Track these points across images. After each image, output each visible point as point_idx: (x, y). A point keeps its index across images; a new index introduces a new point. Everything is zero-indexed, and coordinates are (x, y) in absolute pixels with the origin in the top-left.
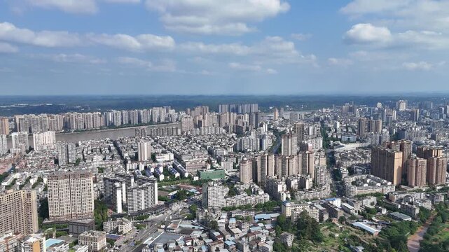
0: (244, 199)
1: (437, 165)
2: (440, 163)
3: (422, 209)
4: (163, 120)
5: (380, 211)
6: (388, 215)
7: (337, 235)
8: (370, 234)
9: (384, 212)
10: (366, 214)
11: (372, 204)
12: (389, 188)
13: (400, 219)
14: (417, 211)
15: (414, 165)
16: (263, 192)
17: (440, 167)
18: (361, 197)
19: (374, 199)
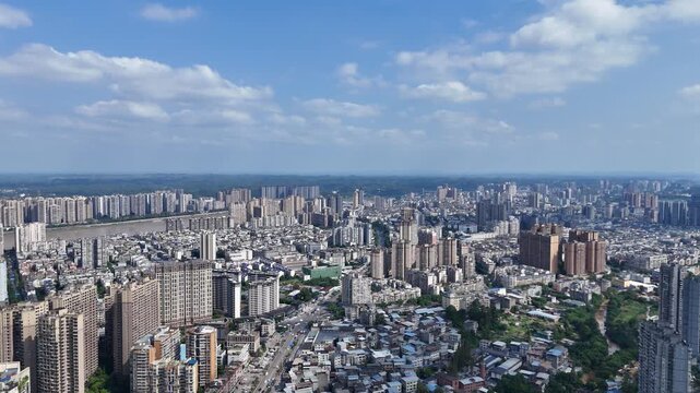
0: (392, 294)
1: (596, 250)
2: (599, 247)
3: (594, 294)
4: (184, 209)
5: (550, 300)
6: (561, 304)
7: (517, 324)
8: (551, 320)
9: (554, 300)
10: (536, 303)
11: (537, 294)
12: (549, 277)
13: (575, 306)
14: (590, 297)
15: (573, 250)
16: (410, 286)
17: (599, 252)
18: (525, 287)
19: (539, 289)
